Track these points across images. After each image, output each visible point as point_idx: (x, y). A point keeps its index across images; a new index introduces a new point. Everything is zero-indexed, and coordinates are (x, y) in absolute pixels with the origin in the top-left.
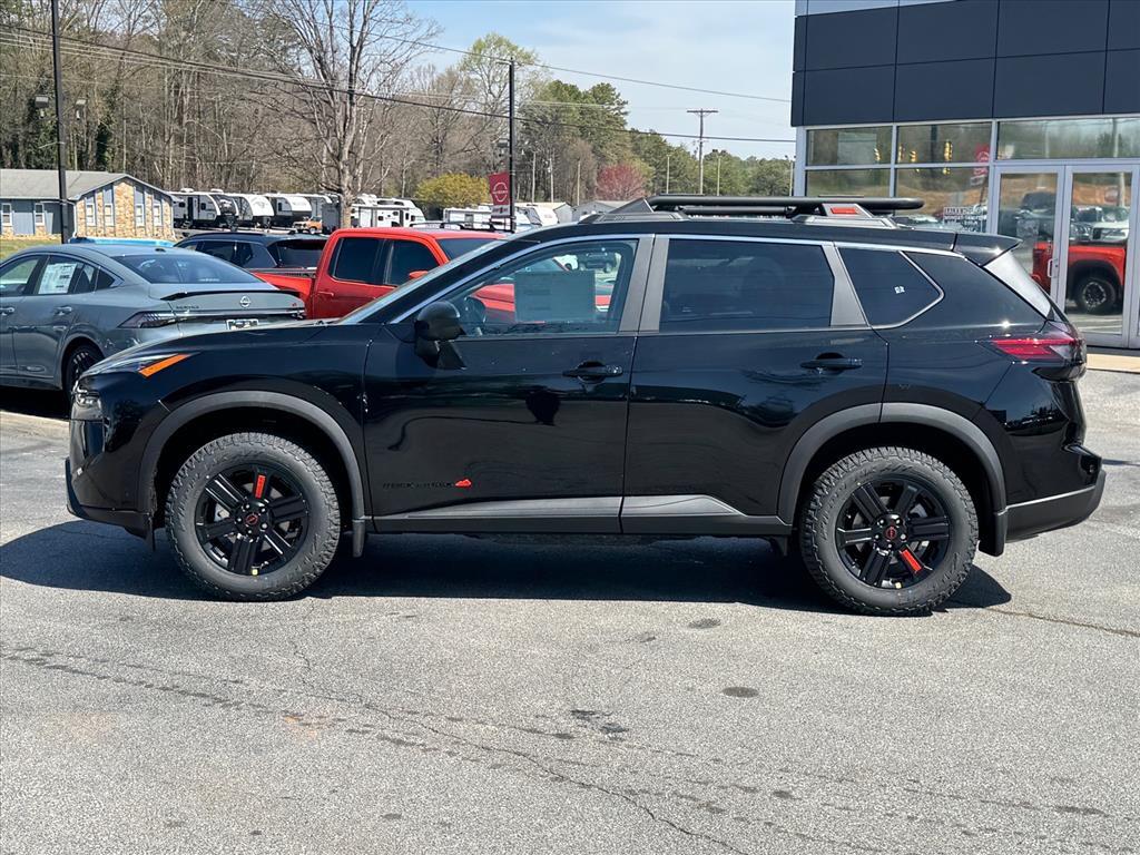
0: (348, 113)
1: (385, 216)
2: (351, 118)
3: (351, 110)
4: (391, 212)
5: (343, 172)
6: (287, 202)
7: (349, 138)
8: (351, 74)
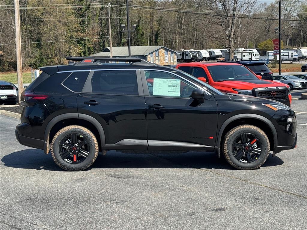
0: (233, 21)
1: (246, 55)
2: (234, 23)
3: (234, 20)
4: (248, 54)
5: (231, 41)
6: (214, 52)
7: (233, 30)
8: (234, 9)
